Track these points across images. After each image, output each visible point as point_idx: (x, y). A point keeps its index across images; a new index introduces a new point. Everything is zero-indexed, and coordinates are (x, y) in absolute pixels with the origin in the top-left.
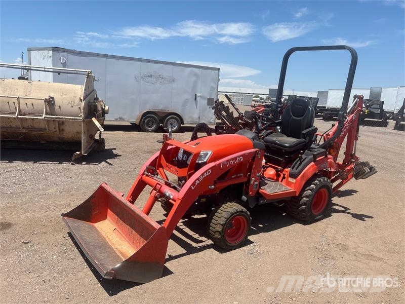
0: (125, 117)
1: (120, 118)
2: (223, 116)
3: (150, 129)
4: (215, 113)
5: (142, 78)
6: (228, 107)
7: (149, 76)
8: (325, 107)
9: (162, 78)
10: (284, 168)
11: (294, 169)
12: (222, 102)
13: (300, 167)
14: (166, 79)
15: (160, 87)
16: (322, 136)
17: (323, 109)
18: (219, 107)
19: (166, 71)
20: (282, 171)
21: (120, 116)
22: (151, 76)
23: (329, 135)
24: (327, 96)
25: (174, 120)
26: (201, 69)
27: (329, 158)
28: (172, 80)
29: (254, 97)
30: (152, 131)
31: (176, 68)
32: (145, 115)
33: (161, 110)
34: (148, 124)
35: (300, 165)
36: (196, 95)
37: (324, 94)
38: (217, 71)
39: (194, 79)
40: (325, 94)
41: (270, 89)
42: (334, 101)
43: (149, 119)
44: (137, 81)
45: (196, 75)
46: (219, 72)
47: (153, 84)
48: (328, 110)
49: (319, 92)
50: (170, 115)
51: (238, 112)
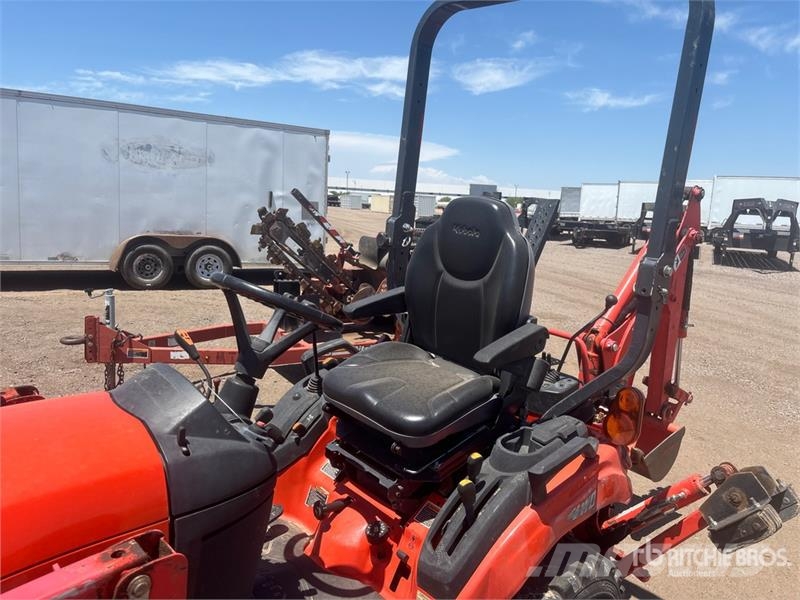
0: (77, 253)
1: (62, 256)
2: (291, 253)
3: (148, 282)
4: (263, 244)
5: (123, 152)
6: (302, 227)
7: (141, 148)
8: (577, 219)
9: (180, 153)
10: (407, 518)
11: (442, 546)
12: (283, 212)
13: (468, 543)
14: (190, 155)
15: (174, 175)
16: (572, 339)
17: (573, 223)
18: (275, 226)
19: (191, 135)
20: (397, 530)
21: (64, 250)
22: (148, 148)
23: (595, 332)
24: (580, 196)
25: (213, 257)
26: (282, 132)
27: (606, 464)
28: (208, 159)
29: (442, 200)
30: (155, 287)
31: (213, 128)
32: (132, 245)
33: (179, 232)
34: (142, 270)
35: (467, 524)
36: (271, 193)
37: (573, 193)
38: (323, 138)
39: (264, 154)
40: (577, 193)
41: (471, 185)
42: (593, 208)
43: (146, 255)
44: (110, 161)
45: (269, 146)
46: (327, 139)
47: (155, 166)
48: (581, 225)
49: (563, 189)
50: (204, 244)
51: (338, 241)
